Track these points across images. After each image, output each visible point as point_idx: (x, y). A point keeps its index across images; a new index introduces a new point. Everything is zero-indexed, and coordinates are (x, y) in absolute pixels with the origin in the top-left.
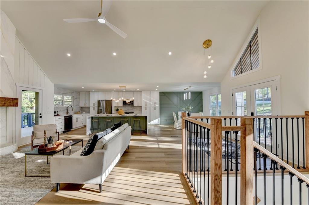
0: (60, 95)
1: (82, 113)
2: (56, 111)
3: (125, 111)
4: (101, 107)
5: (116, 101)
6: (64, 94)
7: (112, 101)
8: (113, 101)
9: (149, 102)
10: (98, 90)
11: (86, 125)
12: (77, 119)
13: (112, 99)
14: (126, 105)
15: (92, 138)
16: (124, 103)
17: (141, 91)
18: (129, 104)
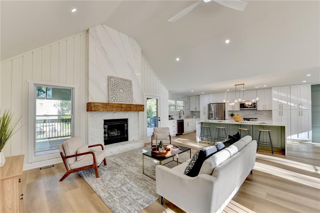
0: (174, 100)
1: (192, 117)
2: (171, 115)
3: (244, 116)
4: (212, 111)
5: (230, 104)
6: (177, 99)
7: (224, 103)
8: (226, 104)
9: (286, 103)
10: (208, 93)
11: (196, 130)
12: (188, 123)
13: (224, 101)
14: (245, 109)
15: (198, 154)
16: (242, 106)
17: (271, 88)
18: (250, 108)
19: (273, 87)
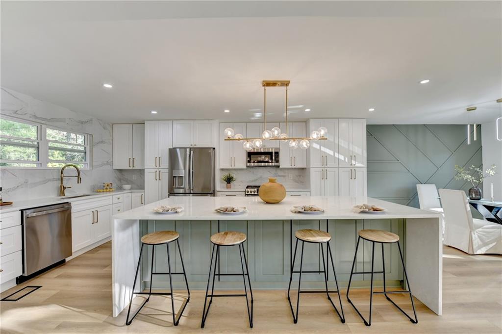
4: (180, 170)
7: (214, 149)
12: (95, 213)
13: (213, 144)
19: (312, 118)
